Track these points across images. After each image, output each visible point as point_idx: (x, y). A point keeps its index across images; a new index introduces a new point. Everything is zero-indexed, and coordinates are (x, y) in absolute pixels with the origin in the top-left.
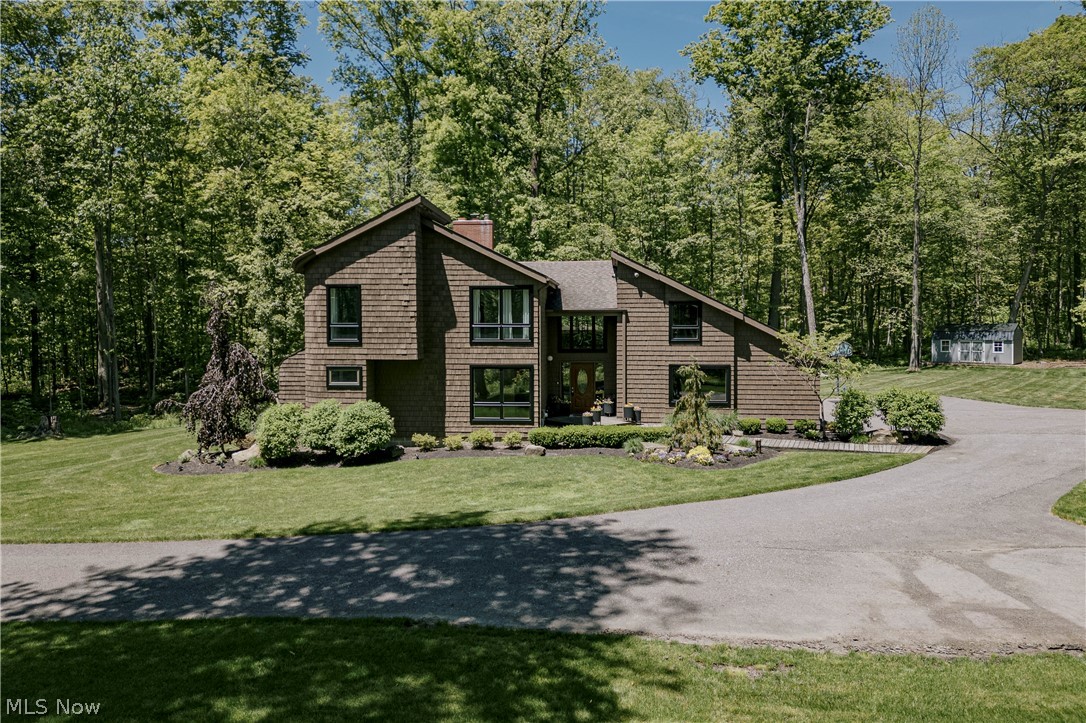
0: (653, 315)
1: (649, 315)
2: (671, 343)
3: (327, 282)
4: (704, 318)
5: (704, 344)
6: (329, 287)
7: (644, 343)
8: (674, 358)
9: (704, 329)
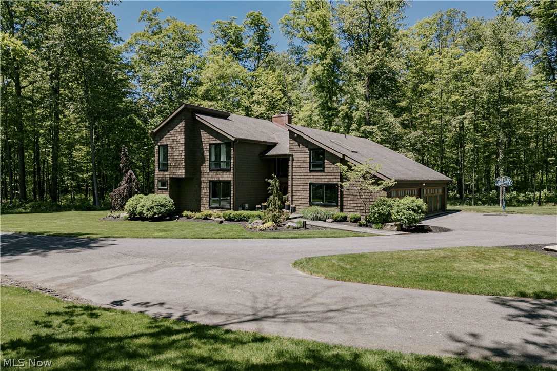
0: (305, 156)
1: (303, 156)
2: (311, 171)
3: (159, 144)
4: (325, 158)
5: (325, 171)
6: (159, 146)
7: (300, 172)
8: (312, 179)
9: (325, 163)
